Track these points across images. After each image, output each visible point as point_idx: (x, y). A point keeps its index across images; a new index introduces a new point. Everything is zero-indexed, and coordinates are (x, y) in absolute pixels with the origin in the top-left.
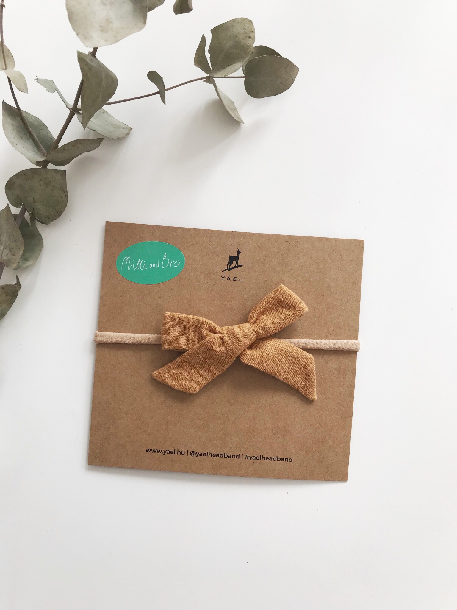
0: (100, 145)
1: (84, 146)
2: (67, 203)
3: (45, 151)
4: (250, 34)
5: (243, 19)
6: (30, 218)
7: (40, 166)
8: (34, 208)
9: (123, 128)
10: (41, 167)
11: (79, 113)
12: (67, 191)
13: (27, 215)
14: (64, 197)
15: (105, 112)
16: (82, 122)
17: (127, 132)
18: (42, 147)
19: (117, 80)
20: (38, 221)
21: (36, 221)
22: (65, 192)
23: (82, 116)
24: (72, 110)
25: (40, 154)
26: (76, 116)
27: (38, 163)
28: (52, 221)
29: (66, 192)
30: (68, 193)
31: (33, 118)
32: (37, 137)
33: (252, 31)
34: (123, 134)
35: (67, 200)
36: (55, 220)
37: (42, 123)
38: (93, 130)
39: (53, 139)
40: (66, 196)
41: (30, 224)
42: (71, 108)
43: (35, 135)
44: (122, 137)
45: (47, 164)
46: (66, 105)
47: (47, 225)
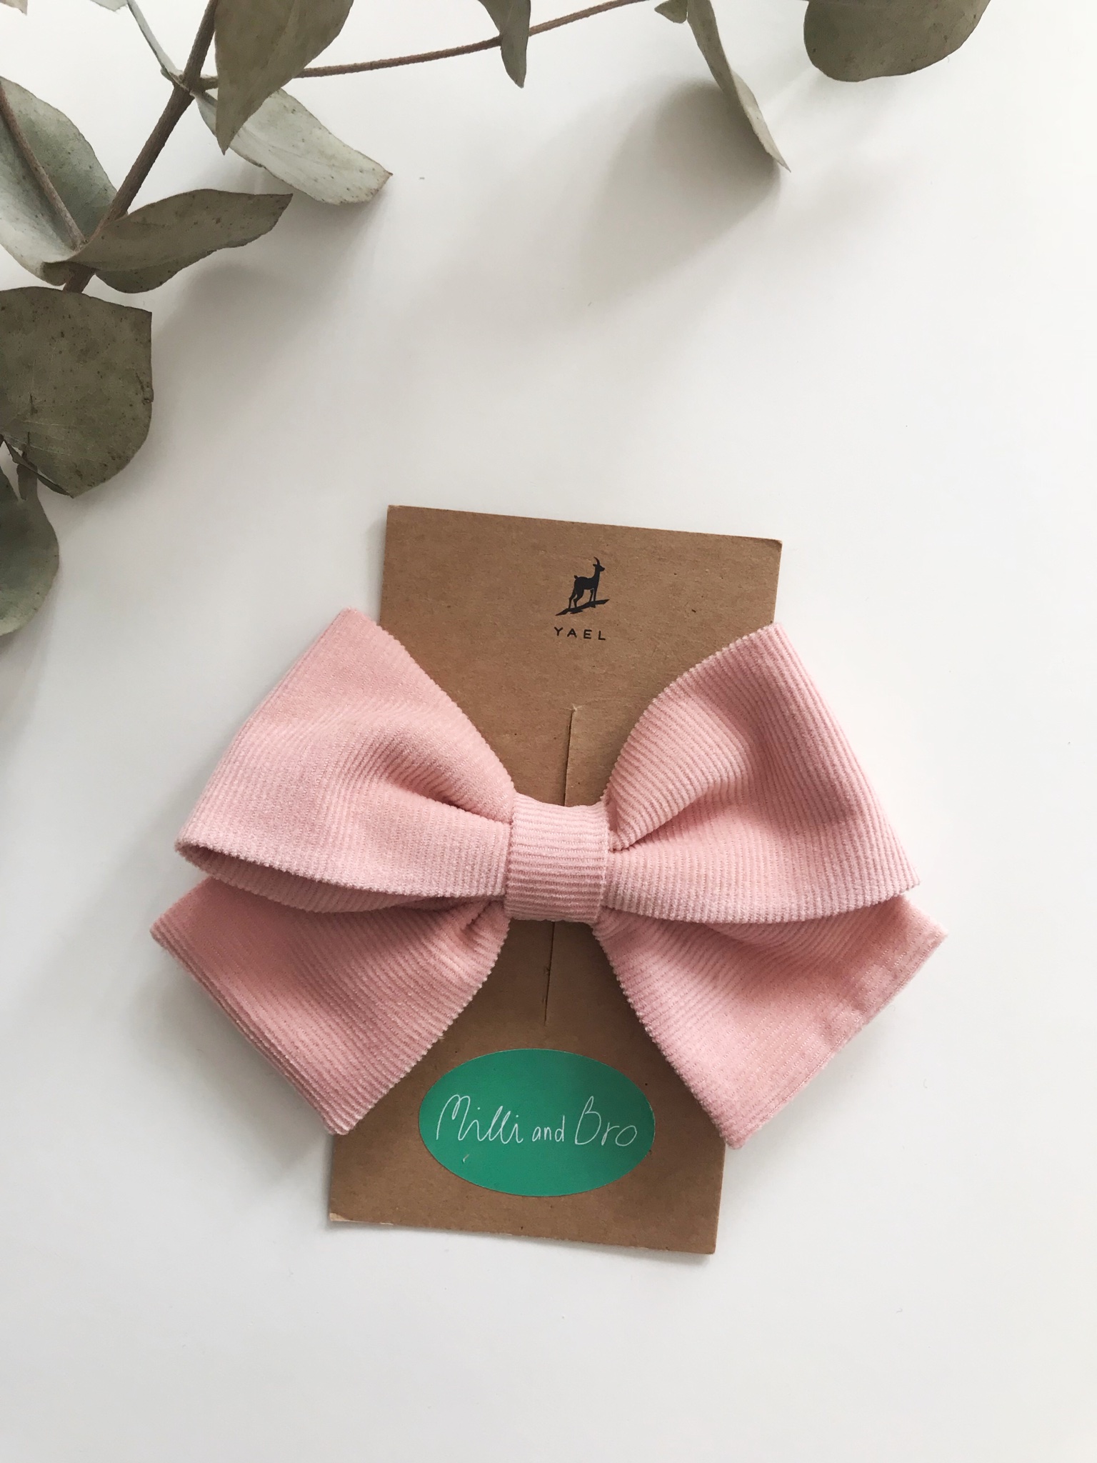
0: (275, 223)
1: (218, 221)
2: (147, 426)
3: (76, 231)
6: (19, 470)
7: (60, 284)
8: (29, 435)
9: (361, 171)
10: (61, 288)
11: (207, 99)
12: (150, 385)
14: (140, 406)
15: (296, 107)
16: (214, 128)
17: (374, 184)
18: (68, 215)
20: (44, 481)
21: (39, 483)
22: (142, 388)
23: (216, 108)
24: (183, 82)
25: (59, 241)
26: (194, 107)
27: (49, 270)
28: (91, 485)
29: (148, 389)
30: (153, 390)
31: (41, 112)
32: (52, 178)
34: (360, 189)
35: (150, 418)
36: (102, 484)
37: (75, 131)
38: (256, 164)
39: (109, 192)
40: (148, 401)
41: (18, 494)
42: (181, 76)
43: (43, 171)
44: (355, 200)
45: (85, 281)
46: (160, 60)
47: (72, 497)
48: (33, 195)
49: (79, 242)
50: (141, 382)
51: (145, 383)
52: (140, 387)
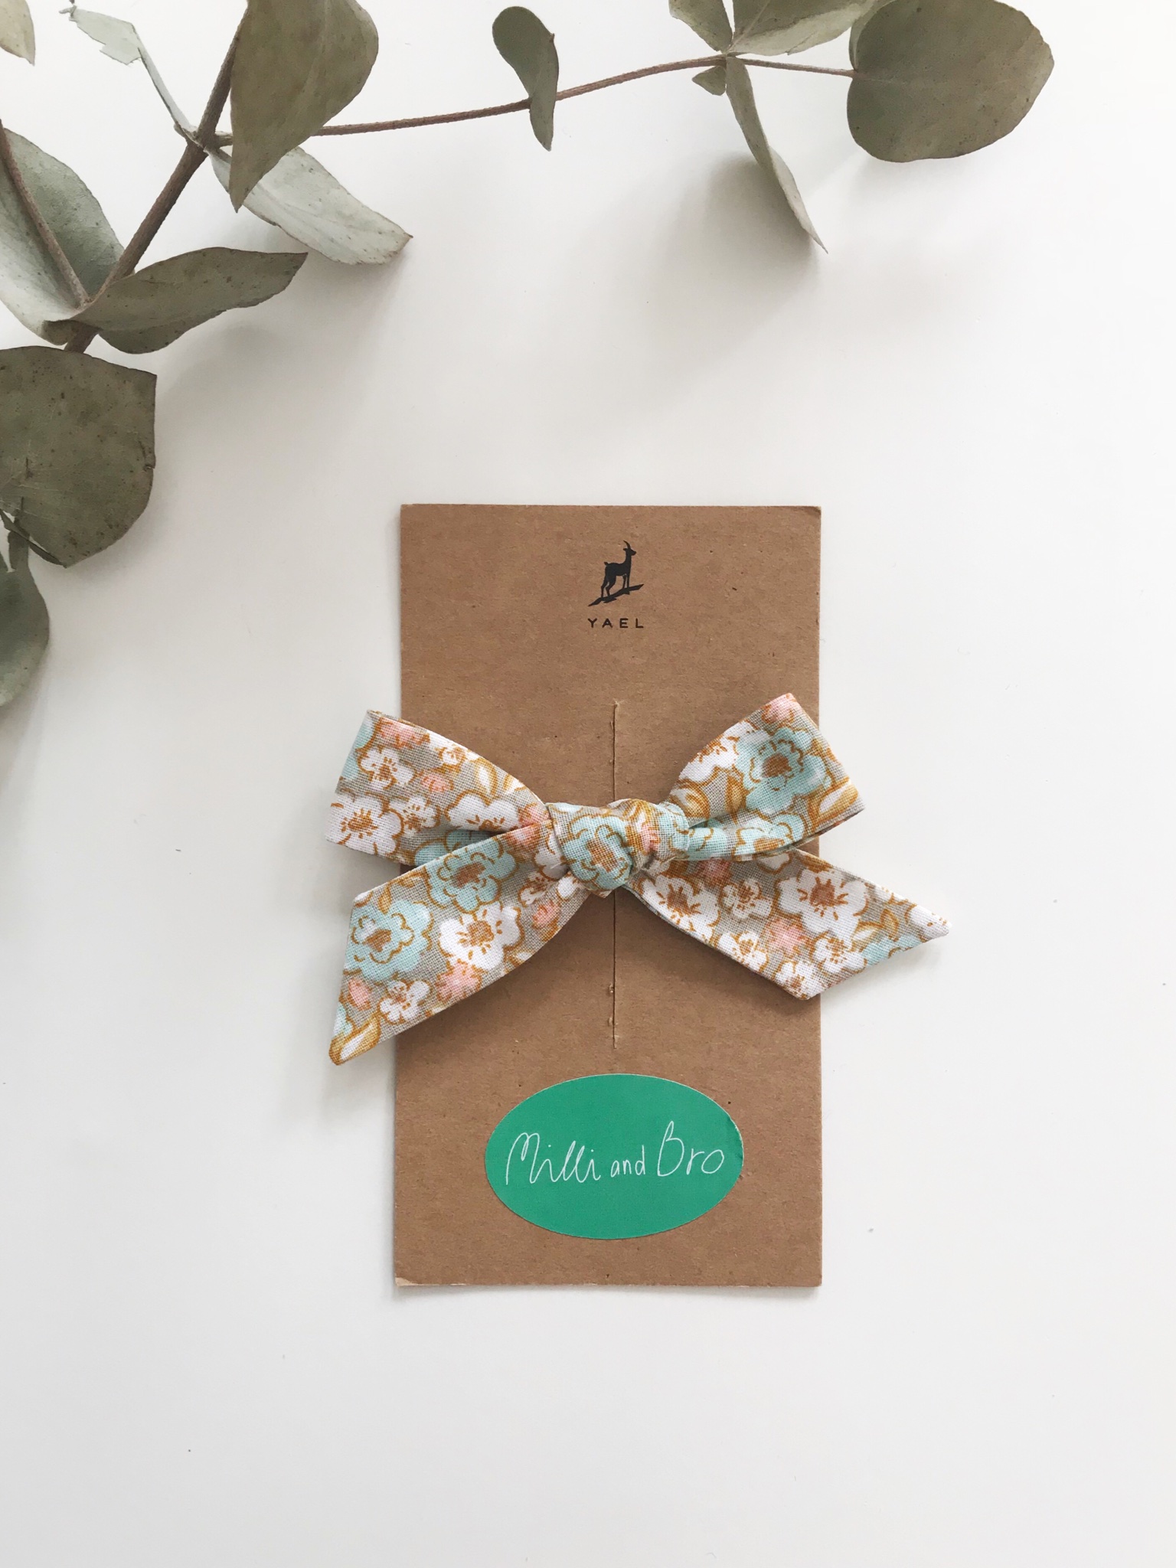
0: (289, 281)
1: (229, 280)
2: (148, 493)
3: (80, 290)
6: (11, 537)
7: (62, 343)
8: (23, 499)
9: (380, 233)
10: (62, 347)
11: (220, 156)
12: (152, 451)
14: (141, 474)
15: (315, 167)
16: (227, 183)
17: (392, 246)
18: (73, 272)
19: (376, 39)
20: (35, 548)
21: (30, 551)
22: (144, 453)
23: (229, 166)
24: (197, 138)
25: (62, 299)
26: (208, 164)
27: (51, 329)
28: (88, 554)
29: (149, 456)
30: (154, 457)
31: (47, 165)
32: (58, 235)
34: (378, 250)
35: (151, 485)
36: (96, 556)
37: (82, 186)
38: (270, 222)
39: (116, 250)
40: (150, 467)
42: (195, 132)
43: (47, 227)
44: (373, 261)
45: (88, 340)
46: (173, 116)
47: (65, 566)
48: (36, 251)
49: (83, 301)
50: (143, 448)
51: (147, 448)
52: (140, 452)
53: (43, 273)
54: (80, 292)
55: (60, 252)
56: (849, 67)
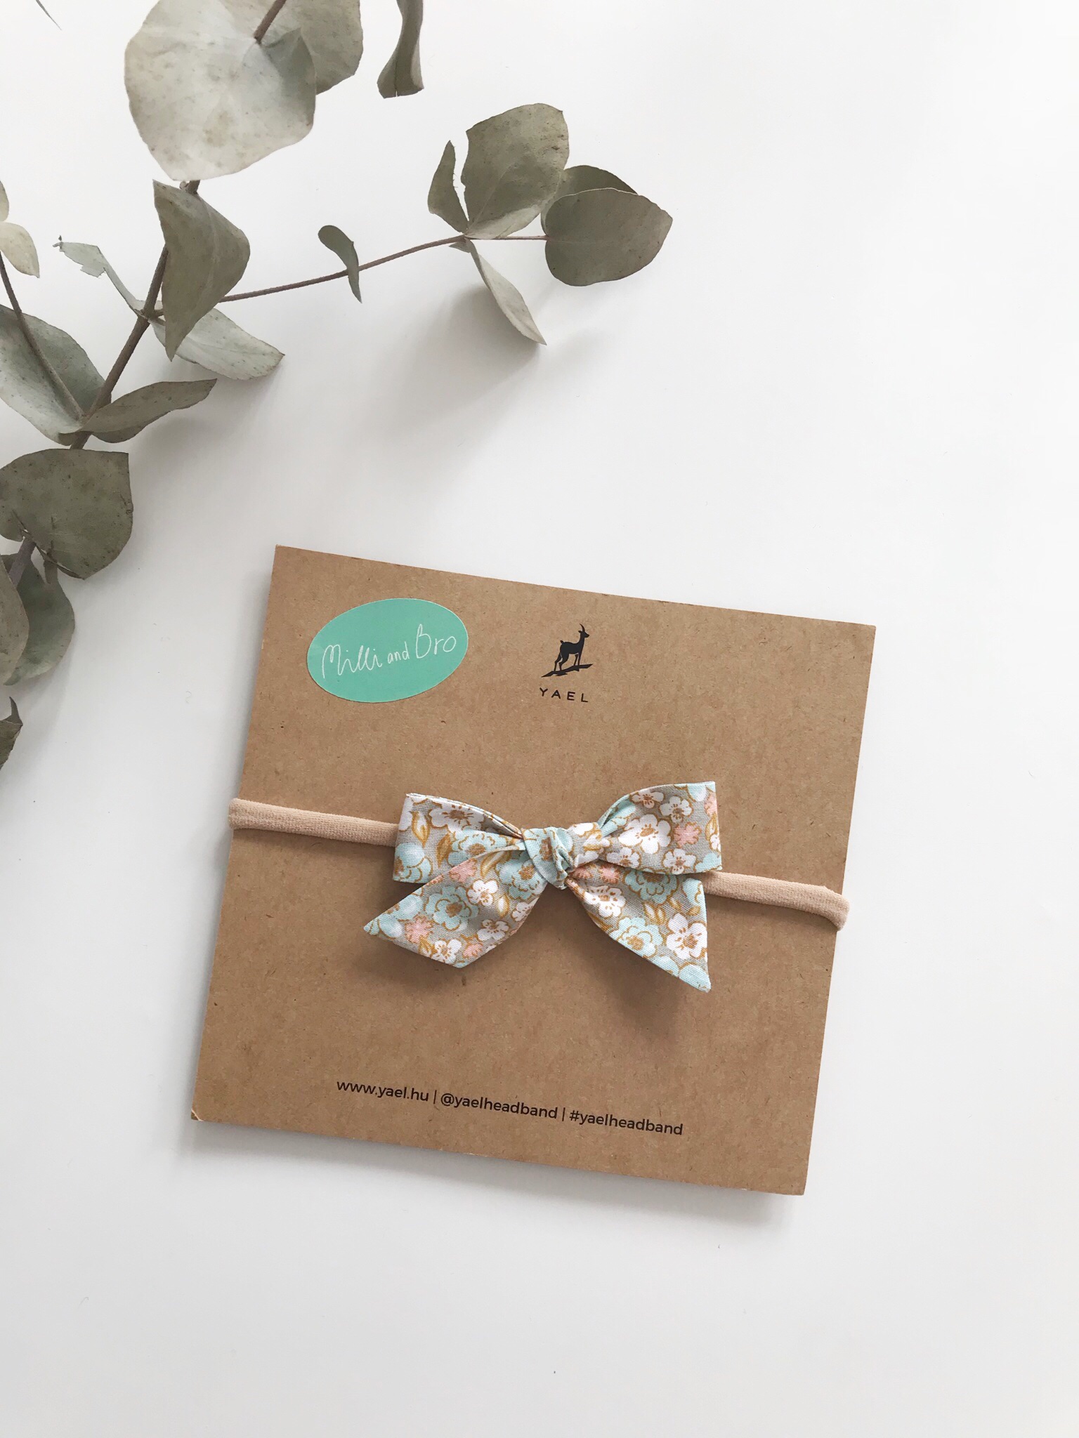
0: (207, 396)
2: (130, 528)
3: (78, 409)
4: (557, 141)
5: (541, 108)
6: (45, 564)
7: (68, 445)
8: (52, 542)
9: (264, 355)
10: (69, 447)
11: (160, 322)
12: (130, 501)
13: (36, 555)
14: (125, 516)
15: (220, 316)
16: (164, 342)
17: (272, 363)
18: (73, 399)
19: (248, 247)
20: (62, 569)
21: (59, 570)
22: (125, 505)
23: (164, 327)
24: (143, 314)
25: (67, 416)
26: (150, 330)
27: (62, 438)
28: (96, 570)
29: (129, 504)
30: (132, 505)
31: (51, 333)
32: (61, 375)
33: (562, 136)
34: (263, 367)
35: (132, 522)
36: (103, 571)
37: (74, 343)
38: (192, 362)
39: (98, 380)
40: (130, 511)
41: (44, 579)
42: (141, 310)
43: (55, 372)
44: (260, 375)
45: (85, 440)
46: (128, 303)
47: (84, 579)
48: (49, 388)
49: (80, 416)
50: (124, 500)
51: (126, 500)
52: (123, 503)
53: (54, 401)
54: (78, 411)
55: (64, 386)
56: (543, 234)
